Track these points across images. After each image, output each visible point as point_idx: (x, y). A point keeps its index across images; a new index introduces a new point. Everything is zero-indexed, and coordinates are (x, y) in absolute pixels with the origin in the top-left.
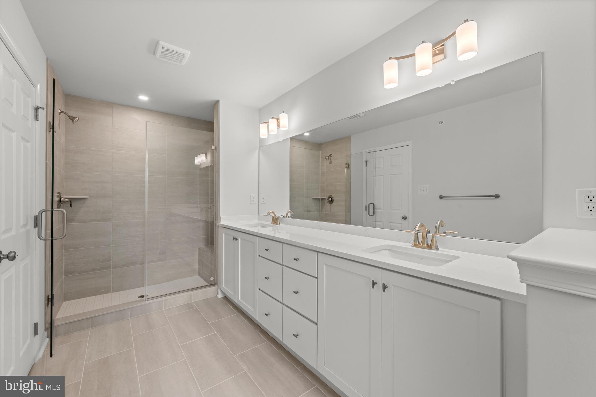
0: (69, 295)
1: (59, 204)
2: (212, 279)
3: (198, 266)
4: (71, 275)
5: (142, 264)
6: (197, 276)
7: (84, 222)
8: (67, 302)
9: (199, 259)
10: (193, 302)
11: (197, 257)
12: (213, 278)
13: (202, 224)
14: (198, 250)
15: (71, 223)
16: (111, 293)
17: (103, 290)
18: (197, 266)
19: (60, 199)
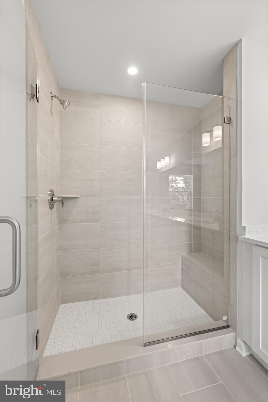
0: (65, 298)
1: (51, 203)
2: (225, 318)
3: (181, 277)
4: (66, 277)
5: (127, 271)
6: (180, 289)
7: (76, 223)
8: (64, 305)
9: (182, 269)
10: (203, 355)
11: (180, 266)
12: (226, 316)
13: (184, 228)
14: (180, 258)
15: (66, 223)
16: (99, 299)
17: (93, 296)
18: (179, 277)
19: (53, 198)
